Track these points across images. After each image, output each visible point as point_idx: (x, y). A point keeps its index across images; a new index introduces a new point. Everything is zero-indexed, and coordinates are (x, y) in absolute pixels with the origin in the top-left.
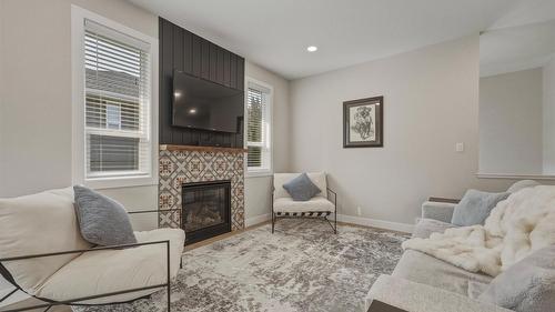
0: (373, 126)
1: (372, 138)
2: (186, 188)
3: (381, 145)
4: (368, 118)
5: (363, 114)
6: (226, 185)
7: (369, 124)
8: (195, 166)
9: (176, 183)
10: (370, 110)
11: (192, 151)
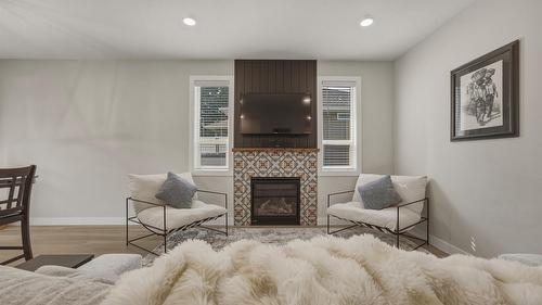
0: (498, 101)
1: (498, 121)
2: (255, 181)
3: (515, 133)
4: (489, 88)
5: (481, 83)
6: (296, 181)
7: (491, 97)
8: (263, 164)
9: (246, 177)
10: (493, 72)
11: (259, 152)
